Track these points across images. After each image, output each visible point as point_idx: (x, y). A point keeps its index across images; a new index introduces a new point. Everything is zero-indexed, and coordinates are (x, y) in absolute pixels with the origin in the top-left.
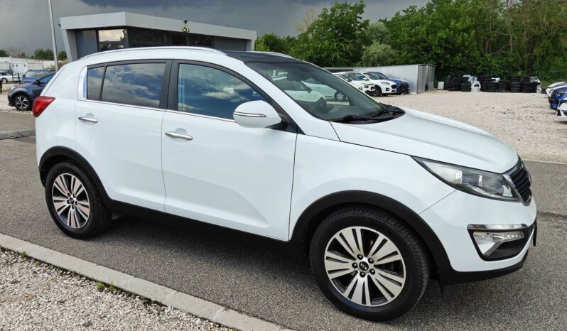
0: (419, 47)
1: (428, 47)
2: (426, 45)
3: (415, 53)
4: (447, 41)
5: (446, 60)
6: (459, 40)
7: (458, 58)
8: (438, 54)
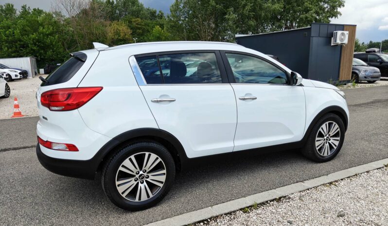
0: (17, 44)
1: (24, 45)
2: (22, 43)
3: (14, 49)
4: (38, 41)
5: (41, 54)
6: (48, 41)
7: (50, 53)
8: (34, 50)
